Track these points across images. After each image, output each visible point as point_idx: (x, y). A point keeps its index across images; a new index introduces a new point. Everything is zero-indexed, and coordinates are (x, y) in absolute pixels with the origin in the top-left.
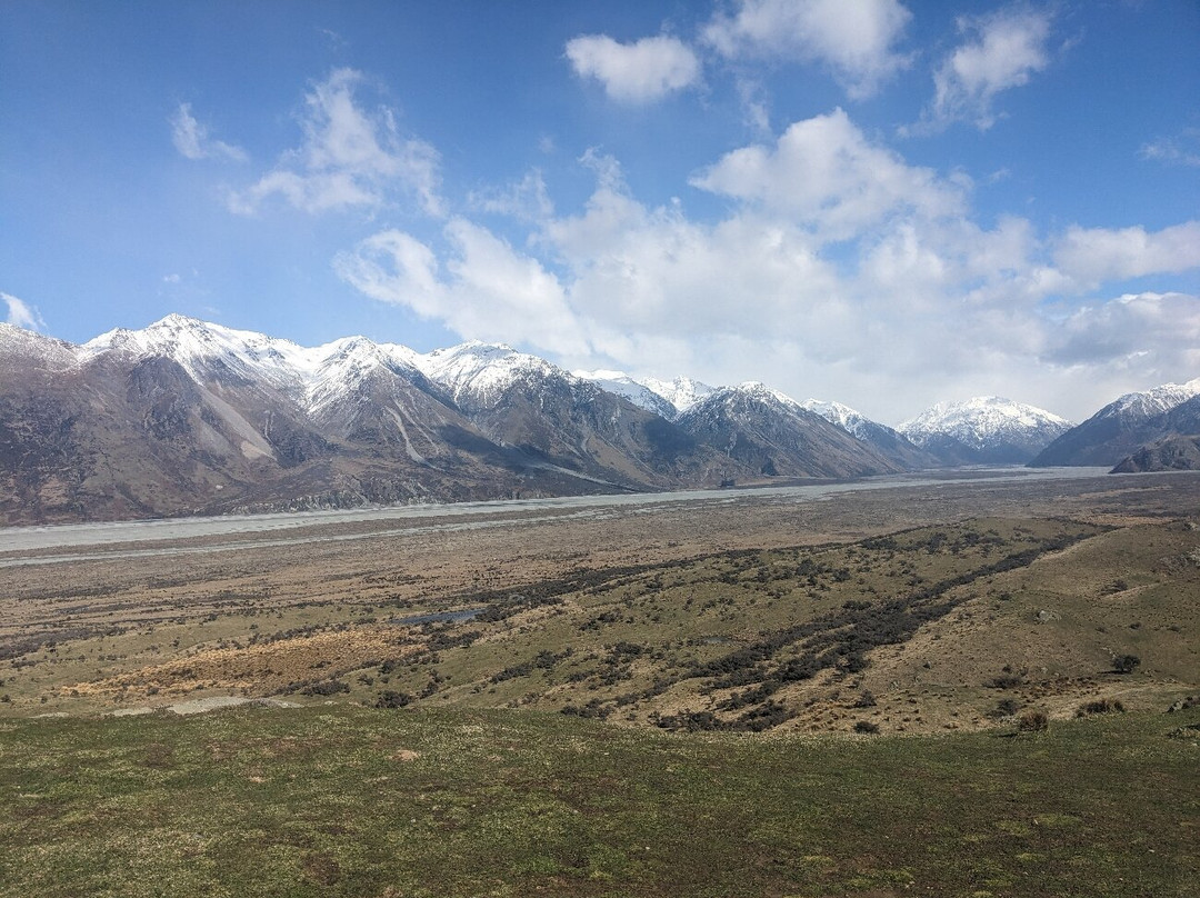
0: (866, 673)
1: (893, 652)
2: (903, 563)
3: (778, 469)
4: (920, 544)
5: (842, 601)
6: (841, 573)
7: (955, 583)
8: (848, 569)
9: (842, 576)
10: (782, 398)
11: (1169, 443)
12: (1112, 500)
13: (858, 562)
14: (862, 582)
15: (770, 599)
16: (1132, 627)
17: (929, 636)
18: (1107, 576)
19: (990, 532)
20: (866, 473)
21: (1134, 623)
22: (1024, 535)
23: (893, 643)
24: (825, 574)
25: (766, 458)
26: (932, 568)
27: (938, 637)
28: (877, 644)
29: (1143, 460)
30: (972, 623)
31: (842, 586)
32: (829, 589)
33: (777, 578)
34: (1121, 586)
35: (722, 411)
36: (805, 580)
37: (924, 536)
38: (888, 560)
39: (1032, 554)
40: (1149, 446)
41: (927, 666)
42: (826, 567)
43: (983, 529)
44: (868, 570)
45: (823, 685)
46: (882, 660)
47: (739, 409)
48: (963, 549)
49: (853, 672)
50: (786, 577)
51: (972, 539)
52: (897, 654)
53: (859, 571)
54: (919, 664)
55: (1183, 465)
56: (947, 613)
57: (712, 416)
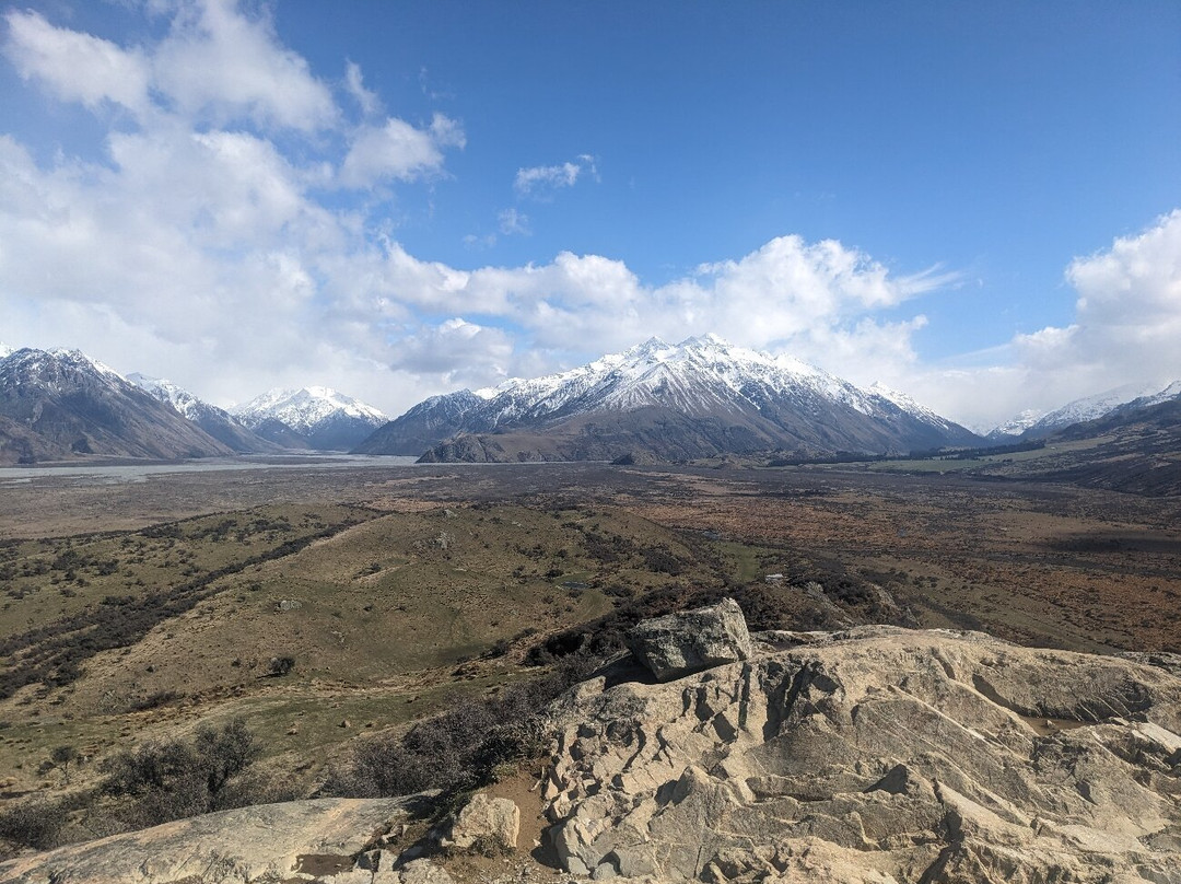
0: (78, 684)
1: (115, 658)
2: (182, 552)
3: (93, 446)
4: (207, 532)
5: (101, 598)
6: (108, 565)
7: (225, 572)
8: (117, 561)
9: (108, 568)
10: (101, 369)
11: (461, 439)
12: (411, 486)
13: (131, 552)
14: (130, 574)
15: (10, 600)
16: (366, 609)
17: (163, 636)
18: (368, 559)
19: (281, 518)
20: (195, 454)
21: (368, 604)
22: (311, 521)
23: (118, 647)
24: (88, 568)
25: (79, 433)
26: (210, 556)
27: (170, 636)
28: (101, 649)
29: (441, 453)
30: (212, 618)
31: (105, 579)
32: (88, 584)
33: (27, 575)
34: (376, 569)
35: (24, 377)
36: (61, 575)
37: (215, 523)
38: (166, 549)
39: (306, 541)
40: (447, 441)
41: (150, 670)
42: (92, 560)
43: (274, 515)
44: (140, 560)
45: (20, 704)
46: (103, 668)
47: (48, 375)
48: (250, 535)
49: (60, 685)
50: (38, 572)
51: (262, 525)
52: (120, 660)
53: (130, 562)
54: (141, 668)
55: (470, 458)
56: (190, 608)
57: (11, 380)
